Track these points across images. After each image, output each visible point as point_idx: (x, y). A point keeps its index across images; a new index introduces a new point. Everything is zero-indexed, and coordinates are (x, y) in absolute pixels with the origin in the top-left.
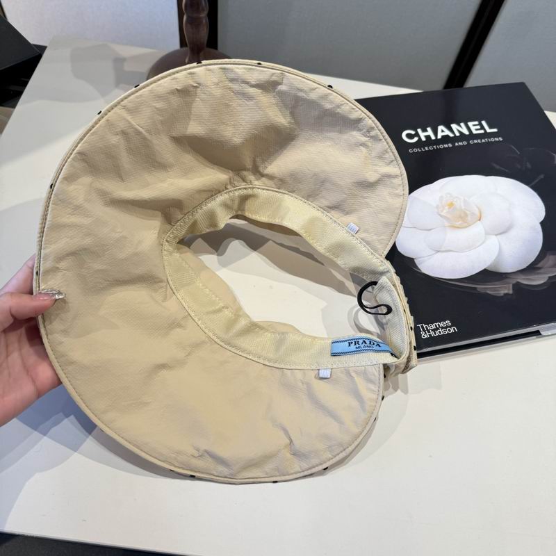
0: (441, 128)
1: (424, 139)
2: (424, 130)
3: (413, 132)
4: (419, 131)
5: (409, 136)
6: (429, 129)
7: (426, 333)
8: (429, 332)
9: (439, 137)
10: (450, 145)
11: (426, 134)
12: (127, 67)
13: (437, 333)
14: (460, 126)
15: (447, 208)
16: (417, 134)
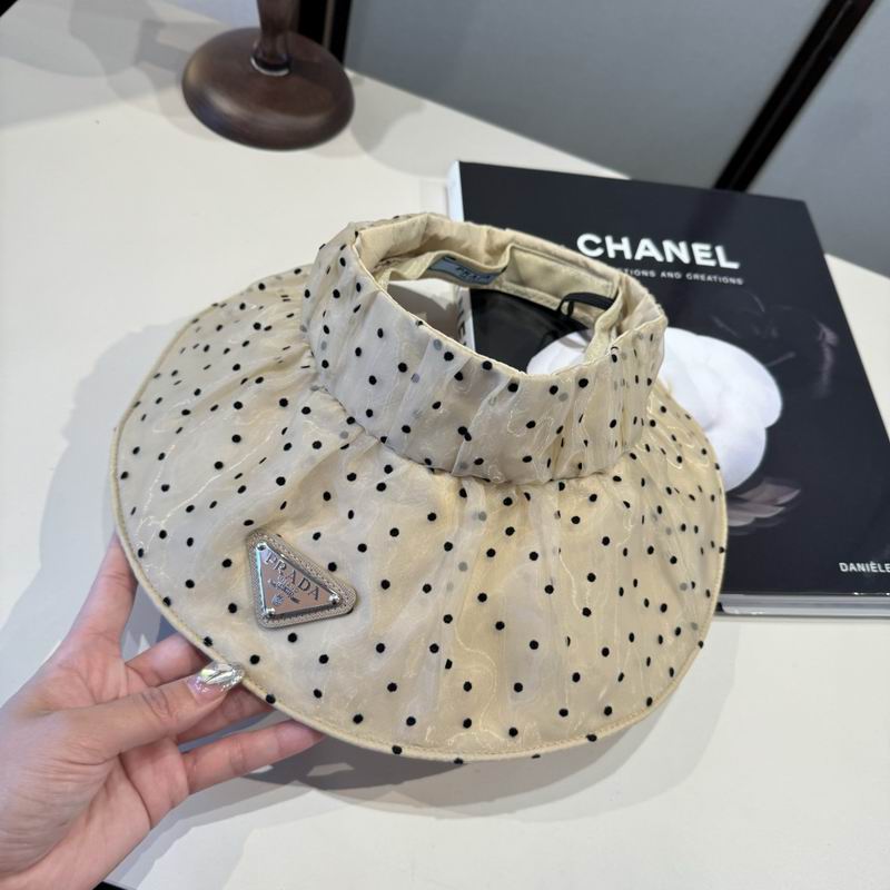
0: (645, 242)
1: (612, 255)
2: (617, 240)
3: (597, 240)
4: (609, 240)
5: (590, 245)
6: (625, 241)
9: (638, 257)
10: (653, 274)
11: (618, 247)
12: (163, 38)
14: (678, 246)
16: (603, 245)
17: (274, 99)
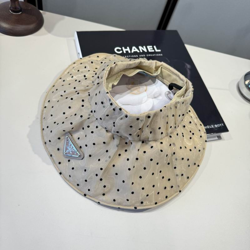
1: (125, 52)
2: (126, 48)
3: (120, 49)
4: (123, 48)
5: (118, 50)
6: (128, 48)
9: (132, 52)
10: (137, 56)
11: (126, 50)
14: (143, 47)
16: (122, 50)
17: (19, 21)
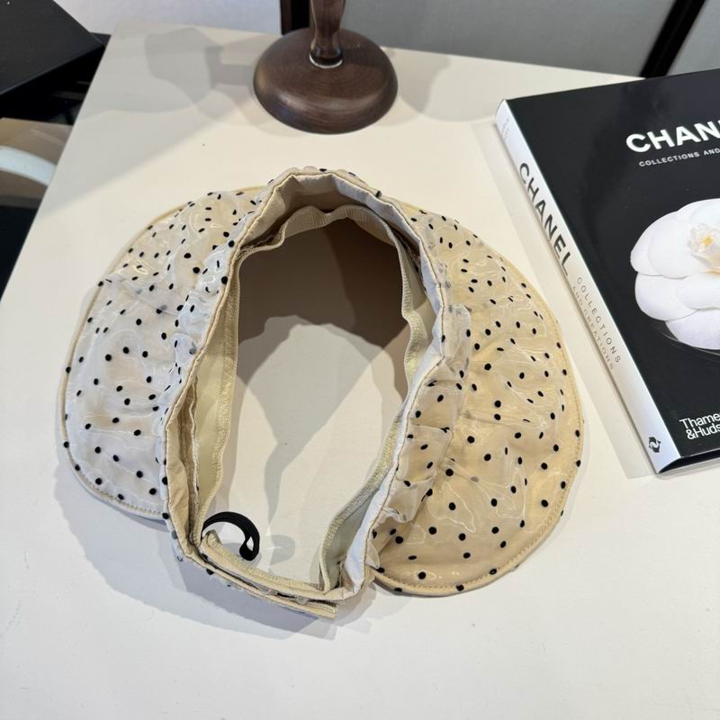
0: (680, 130)
1: (658, 147)
2: (658, 134)
3: (642, 137)
4: (650, 135)
5: (636, 142)
6: (664, 132)
7: (693, 432)
8: (697, 430)
9: (680, 143)
10: (697, 155)
11: (661, 139)
12: (226, 59)
13: (710, 431)
14: (708, 126)
15: (703, 245)
16: (648, 140)
